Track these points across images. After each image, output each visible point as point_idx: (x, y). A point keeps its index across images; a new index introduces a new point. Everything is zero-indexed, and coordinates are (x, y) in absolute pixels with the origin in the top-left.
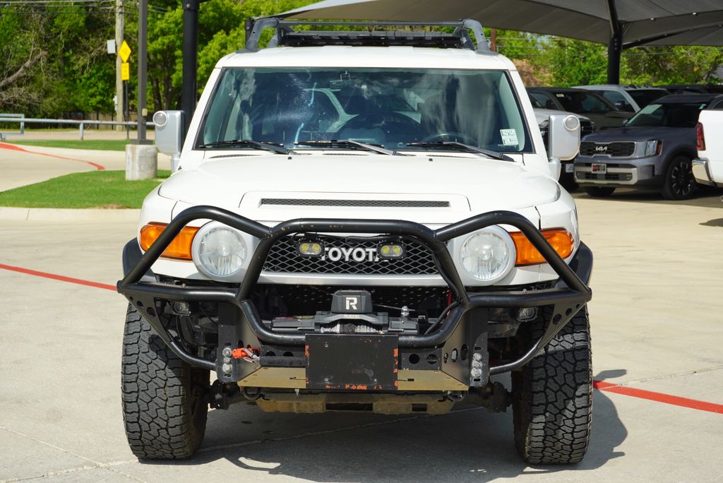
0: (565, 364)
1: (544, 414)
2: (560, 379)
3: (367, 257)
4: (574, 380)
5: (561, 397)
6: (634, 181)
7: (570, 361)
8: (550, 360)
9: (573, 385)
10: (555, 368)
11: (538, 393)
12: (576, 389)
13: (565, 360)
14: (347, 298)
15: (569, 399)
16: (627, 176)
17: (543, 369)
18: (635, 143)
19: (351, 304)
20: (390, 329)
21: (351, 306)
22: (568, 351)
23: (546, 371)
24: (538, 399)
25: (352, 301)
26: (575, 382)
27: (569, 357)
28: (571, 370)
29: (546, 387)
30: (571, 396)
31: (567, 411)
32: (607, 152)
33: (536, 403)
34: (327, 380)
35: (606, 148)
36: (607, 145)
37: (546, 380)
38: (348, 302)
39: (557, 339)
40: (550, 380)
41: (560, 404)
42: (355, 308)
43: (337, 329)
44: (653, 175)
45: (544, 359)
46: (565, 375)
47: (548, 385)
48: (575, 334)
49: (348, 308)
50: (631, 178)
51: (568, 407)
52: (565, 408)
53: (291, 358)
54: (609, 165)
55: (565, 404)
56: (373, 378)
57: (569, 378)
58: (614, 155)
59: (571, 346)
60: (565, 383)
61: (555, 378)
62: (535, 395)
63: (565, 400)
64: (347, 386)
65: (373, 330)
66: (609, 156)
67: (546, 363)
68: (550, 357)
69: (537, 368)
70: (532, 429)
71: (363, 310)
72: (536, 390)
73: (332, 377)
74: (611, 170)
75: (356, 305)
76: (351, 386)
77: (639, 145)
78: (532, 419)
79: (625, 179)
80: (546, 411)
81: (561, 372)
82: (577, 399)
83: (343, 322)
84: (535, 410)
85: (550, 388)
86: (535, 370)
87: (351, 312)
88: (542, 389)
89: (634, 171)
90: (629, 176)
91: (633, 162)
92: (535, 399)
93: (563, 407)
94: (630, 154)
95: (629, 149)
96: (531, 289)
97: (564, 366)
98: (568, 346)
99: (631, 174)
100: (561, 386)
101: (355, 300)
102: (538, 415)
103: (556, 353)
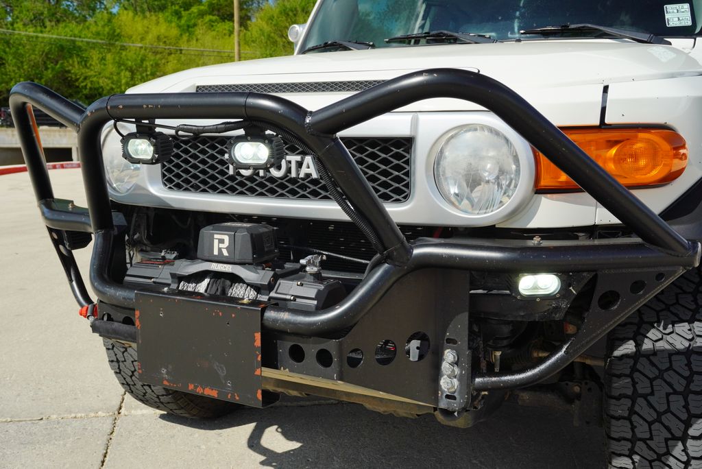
0: (670, 376)
2: (658, 401)
3: (289, 170)
4: (686, 406)
5: (660, 434)
7: (681, 371)
8: (643, 364)
9: (684, 416)
10: (651, 380)
11: (618, 418)
12: (688, 425)
13: (670, 368)
14: (216, 236)
15: (675, 438)
17: (629, 380)
19: (221, 246)
20: (273, 294)
21: (220, 250)
22: (678, 352)
23: (634, 384)
24: (620, 429)
25: (221, 241)
26: (688, 411)
27: (680, 363)
28: (680, 388)
29: (632, 411)
30: (679, 434)
31: (671, 459)
34: (164, 371)
37: (633, 398)
38: (216, 242)
39: (661, 328)
40: (640, 401)
41: (658, 444)
42: (225, 253)
45: (632, 362)
46: (668, 395)
47: (637, 408)
48: (696, 324)
49: (216, 252)
51: (674, 453)
55: (667, 446)
56: (226, 379)
57: (677, 403)
59: (687, 344)
60: (668, 411)
61: (649, 397)
62: (614, 422)
63: (667, 440)
64: (191, 387)
67: (634, 369)
68: (643, 360)
69: (619, 376)
71: (237, 258)
72: (616, 415)
73: (170, 367)
75: (227, 248)
76: (196, 387)
80: (633, 452)
81: (661, 389)
82: (690, 442)
83: (211, 275)
85: (639, 415)
86: (615, 379)
87: (220, 259)
88: (626, 414)
92: (613, 429)
93: (665, 450)
96: (577, 238)
97: (669, 380)
98: (681, 344)
100: (659, 414)
101: (226, 238)
102: (620, 455)
103: (654, 353)
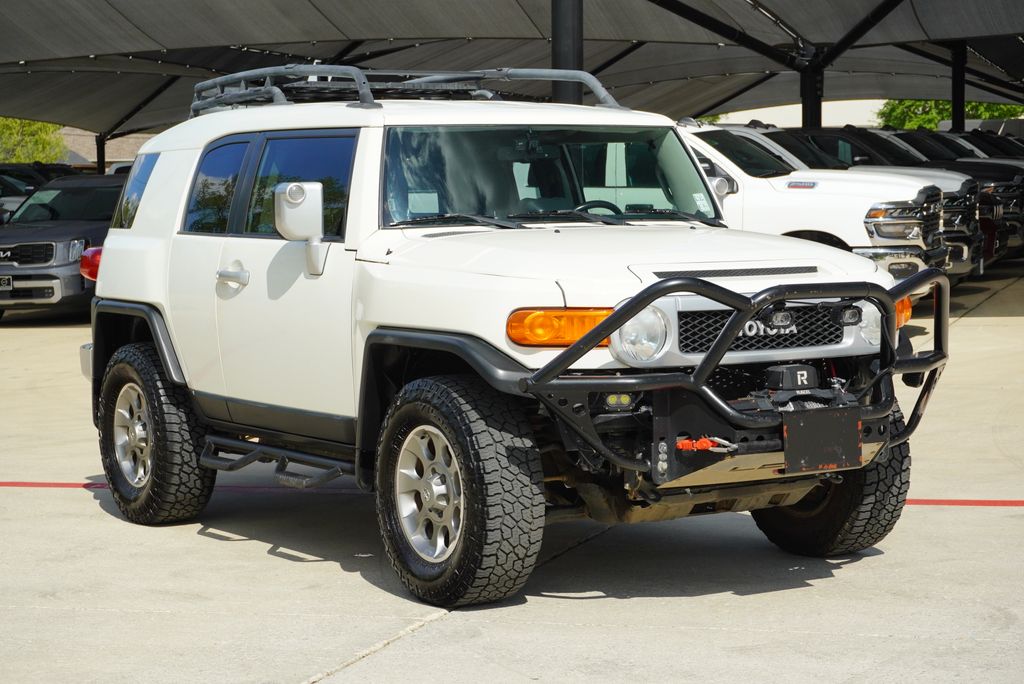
1: (874, 494)
6: (56, 298)
9: (900, 459)
12: (902, 464)
14: (798, 373)
15: (897, 474)
16: (47, 292)
18: (54, 244)
21: (802, 381)
24: (871, 477)
25: (802, 375)
31: (894, 488)
32: (10, 259)
33: (868, 482)
34: (803, 462)
35: (9, 253)
36: (9, 249)
38: (799, 378)
41: (889, 481)
43: (791, 407)
44: (83, 288)
49: (800, 383)
50: (53, 293)
51: (895, 484)
52: (893, 484)
53: (748, 444)
54: (17, 278)
55: (893, 480)
56: (842, 455)
58: (20, 263)
60: (894, 458)
63: (893, 476)
64: (821, 466)
65: (820, 406)
66: (16, 264)
70: (859, 512)
71: (812, 383)
73: (807, 458)
74: (19, 284)
75: (806, 379)
76: (824, 466)
77: (59, 247)
78: (862, 500)
79: (43, 296)
80: (877, 490)
82: (903, 474)
83: (795, 399)
84: (867, 490)
87: (802, 387)
89: (55, 283)
90: (50, 291)
91: (52, 272)
94: (47, 261)
95: (46, 254)
99: (52, 288)
101: (805, 373)
102: (869, 495)
